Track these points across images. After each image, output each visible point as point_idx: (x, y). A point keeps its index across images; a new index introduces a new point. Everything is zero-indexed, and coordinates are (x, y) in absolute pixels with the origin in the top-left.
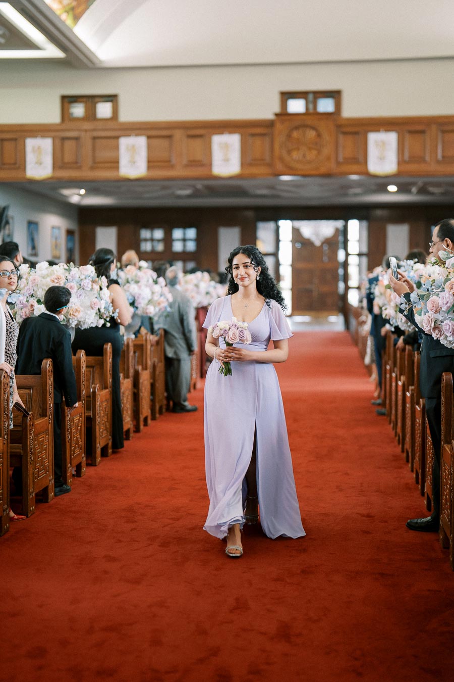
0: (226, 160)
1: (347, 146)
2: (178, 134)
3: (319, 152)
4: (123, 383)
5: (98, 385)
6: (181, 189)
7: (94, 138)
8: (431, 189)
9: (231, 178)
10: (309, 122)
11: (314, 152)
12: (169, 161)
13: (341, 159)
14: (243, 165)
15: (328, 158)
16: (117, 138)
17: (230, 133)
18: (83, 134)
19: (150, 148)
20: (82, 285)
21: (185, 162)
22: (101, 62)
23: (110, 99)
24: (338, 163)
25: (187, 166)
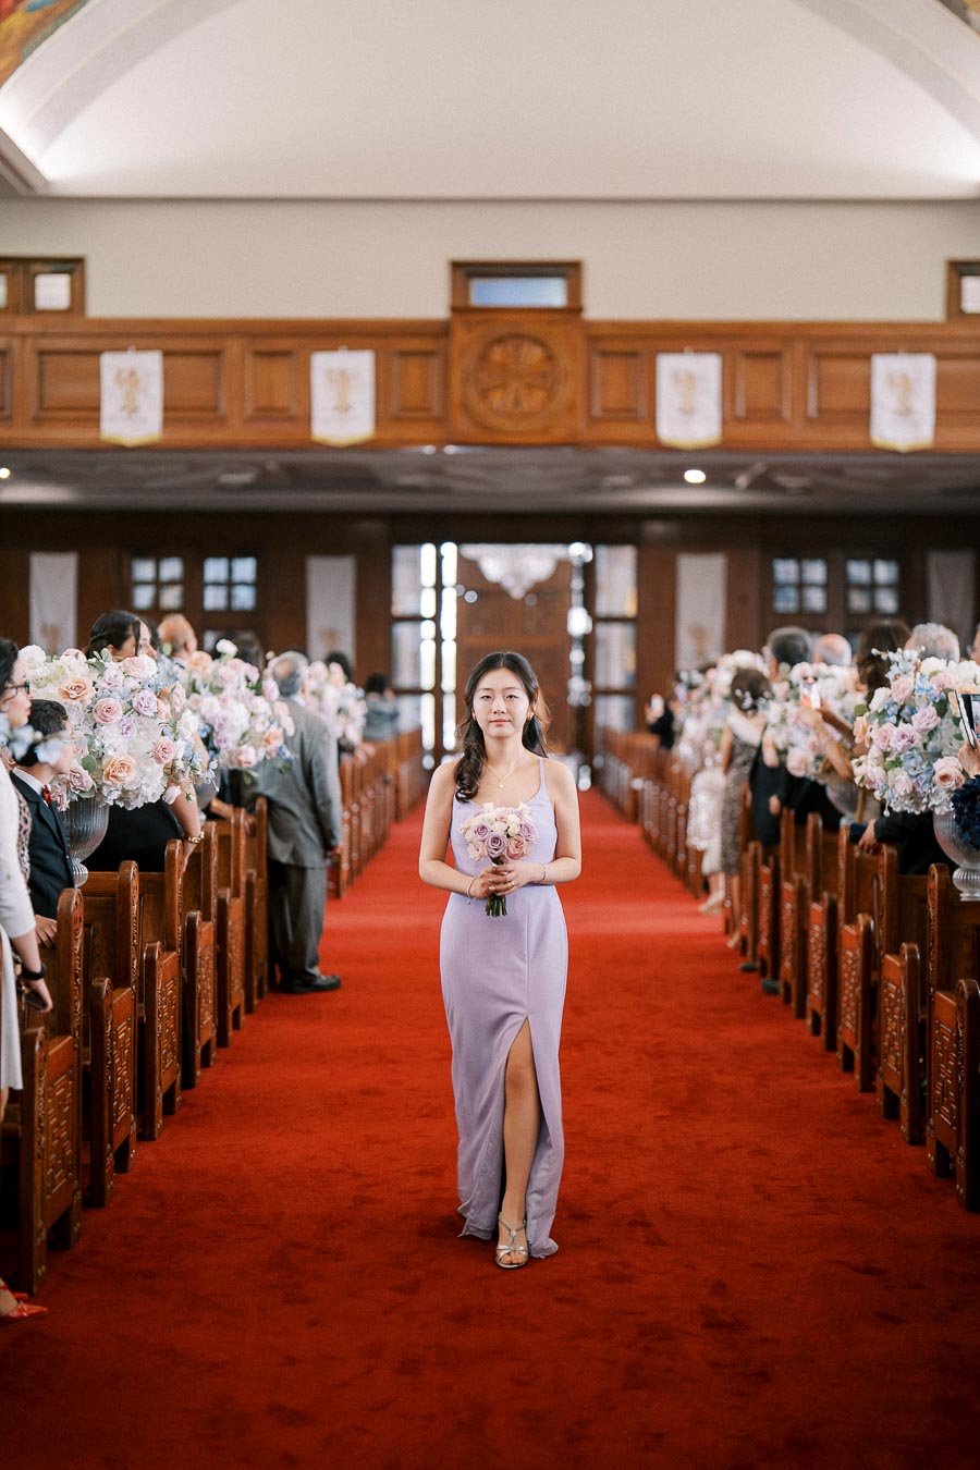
0: (344, 408)
1: (611, 384)
2: (233, 348)
3: (551, 394)
4: (201, 933)
5: (158, 943)
6: (231, 471)
7: (42, 353)
8: (782, 480)
9: (354, 448)
10: (528, 329)
11: (539, 396)
12: (215, 409)
13: (597, 411)
14: (379, 420)
15: (571, 408)
16: (97, 353)
17: (352, 348)
18: (16, 343)
19: (168, 378)
20: (135, 704)
21: (249, 410)
22: (47, 183)
23: (69, 266)
24: (593, 420)
25: (252, 419)
